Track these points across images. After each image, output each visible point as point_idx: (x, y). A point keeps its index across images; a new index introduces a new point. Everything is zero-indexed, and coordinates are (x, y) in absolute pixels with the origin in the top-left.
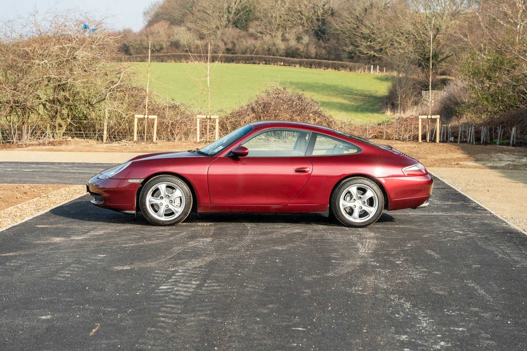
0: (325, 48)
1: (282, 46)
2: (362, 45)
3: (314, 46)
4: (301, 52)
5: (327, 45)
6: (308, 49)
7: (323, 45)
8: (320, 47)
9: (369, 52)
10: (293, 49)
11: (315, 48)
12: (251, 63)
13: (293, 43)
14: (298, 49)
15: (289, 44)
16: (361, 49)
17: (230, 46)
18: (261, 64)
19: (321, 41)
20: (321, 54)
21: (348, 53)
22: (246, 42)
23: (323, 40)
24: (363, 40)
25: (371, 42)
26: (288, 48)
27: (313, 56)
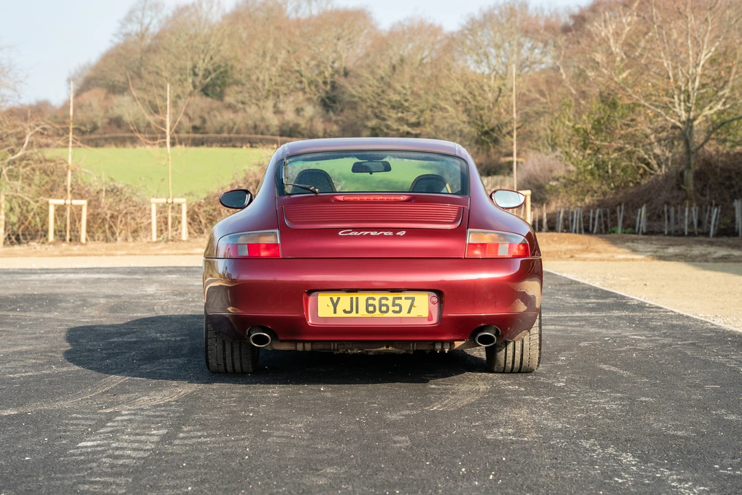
0: (336, 122)
1: (274, 121)
2: (390, 117)
3: (321, 120)
4: (303, 129)
5: (339, 118)
6: (312, 125)
7: (334, 118)
8: (329, 120)
9: (400, 127)
10: (291, 125)
11: (323, 122)
12: (229, 146)
13: (290, 116)
14: (297, 125)
15: (284, 118)
16: (389, 123)
17: (198, 123)
18: (244, 148)
19: (331, 114)
20: (331, 131)
21: (370, 130)
22: (222, 117)
23: (334, 112)
24: (391, 110)
25: (402, 113)
26: (283, 124)
27: (321, 134)
